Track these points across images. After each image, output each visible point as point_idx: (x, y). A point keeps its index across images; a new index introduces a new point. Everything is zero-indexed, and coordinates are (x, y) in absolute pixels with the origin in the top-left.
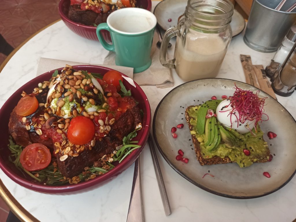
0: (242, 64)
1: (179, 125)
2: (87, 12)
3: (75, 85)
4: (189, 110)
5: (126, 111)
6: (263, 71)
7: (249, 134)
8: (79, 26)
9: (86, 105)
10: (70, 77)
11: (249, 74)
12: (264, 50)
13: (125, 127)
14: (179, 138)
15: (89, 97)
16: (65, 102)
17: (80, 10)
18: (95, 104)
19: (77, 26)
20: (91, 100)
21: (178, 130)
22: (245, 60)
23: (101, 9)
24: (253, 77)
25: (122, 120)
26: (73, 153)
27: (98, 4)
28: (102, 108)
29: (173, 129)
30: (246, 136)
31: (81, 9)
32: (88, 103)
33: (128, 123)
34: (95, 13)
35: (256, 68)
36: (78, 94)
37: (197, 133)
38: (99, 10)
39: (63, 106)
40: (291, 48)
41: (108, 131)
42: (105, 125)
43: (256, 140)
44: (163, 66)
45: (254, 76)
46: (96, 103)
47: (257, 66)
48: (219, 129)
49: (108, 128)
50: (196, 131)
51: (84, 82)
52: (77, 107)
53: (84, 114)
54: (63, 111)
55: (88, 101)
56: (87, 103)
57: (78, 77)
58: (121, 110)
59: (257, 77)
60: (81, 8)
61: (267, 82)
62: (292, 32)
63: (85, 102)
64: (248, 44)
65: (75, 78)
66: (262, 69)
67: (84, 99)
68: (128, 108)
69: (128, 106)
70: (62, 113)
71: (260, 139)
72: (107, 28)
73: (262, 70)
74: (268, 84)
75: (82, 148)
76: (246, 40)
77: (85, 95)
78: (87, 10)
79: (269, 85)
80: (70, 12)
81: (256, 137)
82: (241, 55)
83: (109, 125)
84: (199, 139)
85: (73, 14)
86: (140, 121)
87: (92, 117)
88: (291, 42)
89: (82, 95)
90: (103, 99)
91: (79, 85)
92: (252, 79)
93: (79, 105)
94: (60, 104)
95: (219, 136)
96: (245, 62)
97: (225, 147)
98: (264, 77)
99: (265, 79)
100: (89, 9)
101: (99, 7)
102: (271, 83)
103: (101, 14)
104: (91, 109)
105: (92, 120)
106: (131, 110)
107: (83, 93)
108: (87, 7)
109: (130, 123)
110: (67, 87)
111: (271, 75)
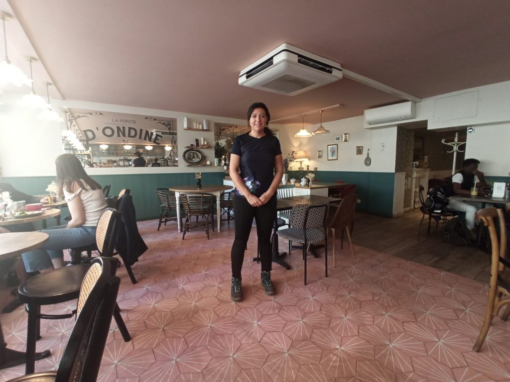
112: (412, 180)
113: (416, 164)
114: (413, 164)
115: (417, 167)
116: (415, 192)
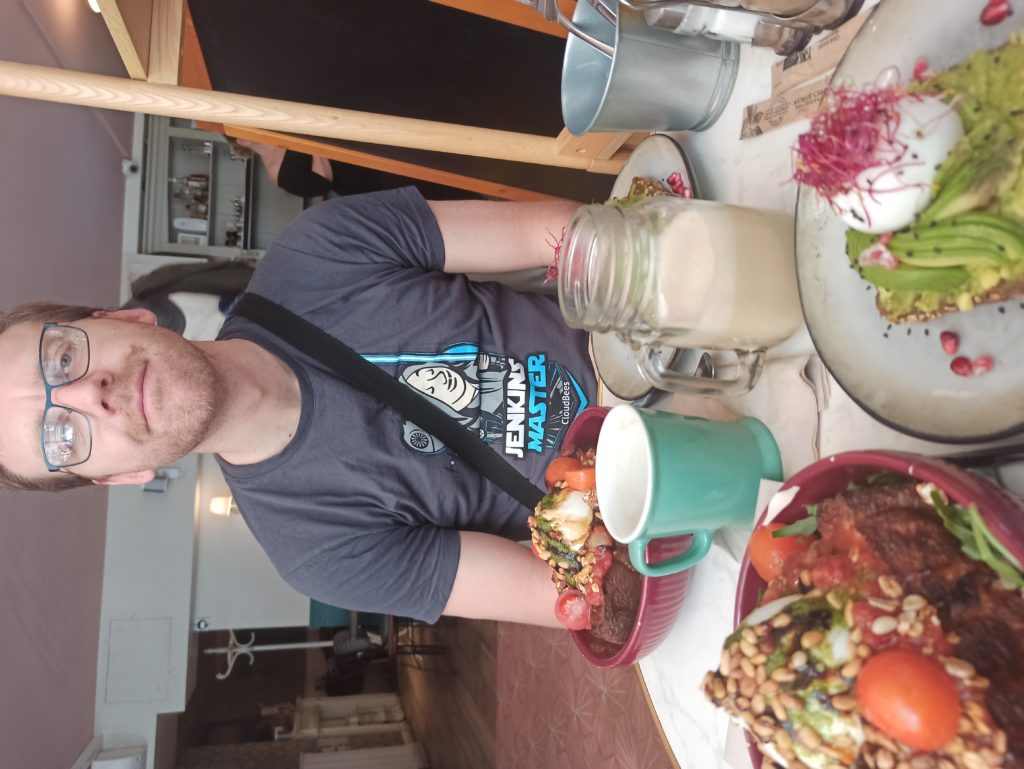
0: (768, 130)
1: (944, 348)
2: (609, 590)
3: (754, 680)
4: (891, 312)
5: (863, 533)
6: (787, 65)
7: (969, 109)
8: (642, 622)
9: (819, 662)
10: (731, 688)
11: (794, 107)
12: (730, 68)
13: (921, 545)
14: (994, 347)
15: (797, 646)
16: (805, 724)
17: (603, 609)
18: (823, 633)
19: (641, 627)
20: (806, 642)
21: (967, 350)
22: (756, 122)
23: (600, 551)
24: (804, 94)
25: (891, 550)
26: (991, 747)
27: (590, 556)
28: (842, 612)
29: (957, 370)
30: (974, 117)
31: (600, 607)
32: (816, 653)
33: (909, 531)
34: (610, 568)
35: (779, 87)
36: (781, 676)
37: (968, 290)
38: (604, 556)
39: (819, 736)
40: (706, 10)
41: (924, 609)
42: (897, 614)
43: (999, 75)
44: (754, 390)
45: (802, 89)
46: (821, 628)
47: (775, 85)
48: (934, 224)
49: (910, 603)
50: (960, 292)
51: (749, 651)
52: (824, 691)
53: (849, 672)
54: (834, 738)
55: (807, 652)
56: (814, 658)
57: (734, 665)
58: (857, 550)
59: (804, 81)
60: (597, 604)
61: (820, 47)
62: (660, 21)
63: (811, 662)
64: (712, 117)
65: (736, 675)
66: (782, 67)
67: (799, 661)
68: (851, 527)
69: (847, 525)
70: (843, 743)
71: (997, 60)
72: (640, 545)
73: (785, 67)
74: (827, 43)
75: (976, 711)
76: (702, 125)
77: (789, 655)
78: (604, 589)
79: (829, 39)
80: (607, 637)
81: (988, 76)
82: (743, 136)
83: (901, 599)
84: (988, 281)
85: (613, 632)
86: (908, 488)
87: (863, 652)
88: (688, 14)
89: (786, 666)
90: (814, 601)
91: (756, 667)
92: (810, 96)
93: (817, 684)
94: (812, 743)
95: (960, 220)
96: (763, 124)
97: (1013, 194)
98: (807, 56)
99: (812, 54)
100: (600, 584)
101: (596, 556)
102: (825, 33)
103: (615, 553)
104: (839, 647)
105: (874, 652)
106: (861, 516)
107: (781, 660)
108: (596, 589)
109: (912, 526)
110: (759, 706)
111: (800, 35)
112: (327, 737)
113: (280, 733)
114: (280, 740)
115: (289, 728)
116: (360, 724)
